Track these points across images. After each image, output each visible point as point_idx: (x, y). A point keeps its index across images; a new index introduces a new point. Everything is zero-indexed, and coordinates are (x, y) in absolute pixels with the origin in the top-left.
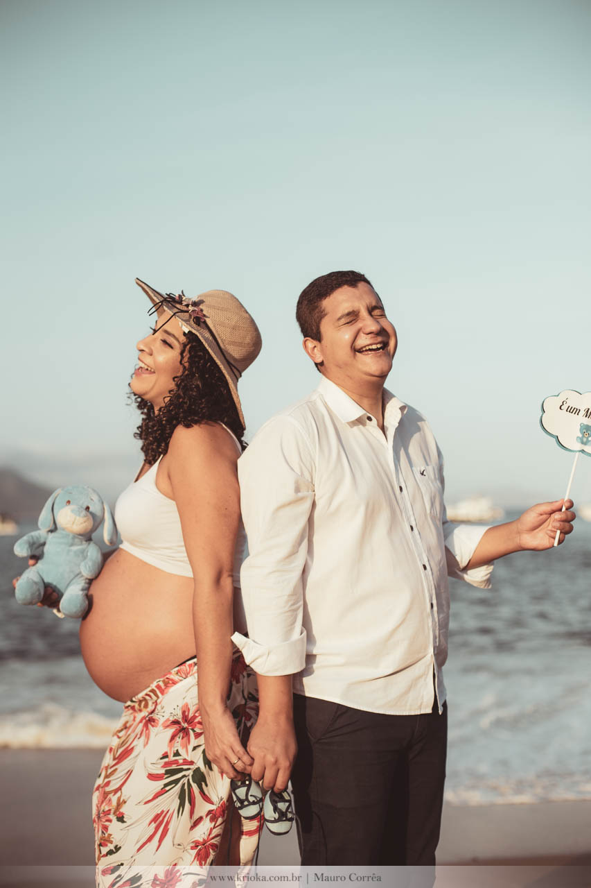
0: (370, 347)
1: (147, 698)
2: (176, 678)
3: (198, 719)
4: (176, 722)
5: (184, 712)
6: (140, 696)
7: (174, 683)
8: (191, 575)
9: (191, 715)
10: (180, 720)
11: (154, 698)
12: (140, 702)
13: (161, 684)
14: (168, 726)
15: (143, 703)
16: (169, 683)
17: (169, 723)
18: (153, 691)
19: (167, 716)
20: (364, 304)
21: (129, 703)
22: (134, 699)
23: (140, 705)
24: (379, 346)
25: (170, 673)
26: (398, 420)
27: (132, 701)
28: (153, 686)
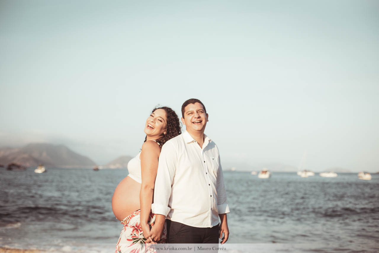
0: (196, 122)
1: (127, 220)
2: (135, 215)
3: (140, 227)
4: (133, 227)
5: (136, 225)
6: (125, 219)
7: (134, 216)
8: (141, 183)
9: (138, 225)
10: (135, 226)
11: (129, 220)
12: (125, 221)
13: (131, 216)
14: (131, 227)
15: (126, 222)
16: (133, 216)
17: (131, 226)
18: (128, 218)
19: (131, 225)
20: (195, 109)
21: (122, 222)
22: (123, 220)
23: (125, 222)
24: (198, 122)
25: (133, 213)
26: (208, 144)
27: (123, 221)
28: (128, 217)
